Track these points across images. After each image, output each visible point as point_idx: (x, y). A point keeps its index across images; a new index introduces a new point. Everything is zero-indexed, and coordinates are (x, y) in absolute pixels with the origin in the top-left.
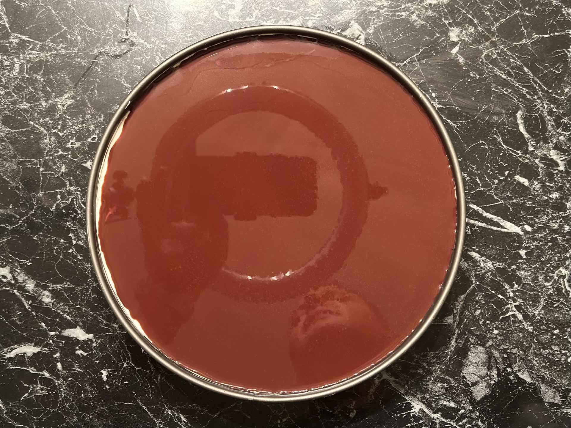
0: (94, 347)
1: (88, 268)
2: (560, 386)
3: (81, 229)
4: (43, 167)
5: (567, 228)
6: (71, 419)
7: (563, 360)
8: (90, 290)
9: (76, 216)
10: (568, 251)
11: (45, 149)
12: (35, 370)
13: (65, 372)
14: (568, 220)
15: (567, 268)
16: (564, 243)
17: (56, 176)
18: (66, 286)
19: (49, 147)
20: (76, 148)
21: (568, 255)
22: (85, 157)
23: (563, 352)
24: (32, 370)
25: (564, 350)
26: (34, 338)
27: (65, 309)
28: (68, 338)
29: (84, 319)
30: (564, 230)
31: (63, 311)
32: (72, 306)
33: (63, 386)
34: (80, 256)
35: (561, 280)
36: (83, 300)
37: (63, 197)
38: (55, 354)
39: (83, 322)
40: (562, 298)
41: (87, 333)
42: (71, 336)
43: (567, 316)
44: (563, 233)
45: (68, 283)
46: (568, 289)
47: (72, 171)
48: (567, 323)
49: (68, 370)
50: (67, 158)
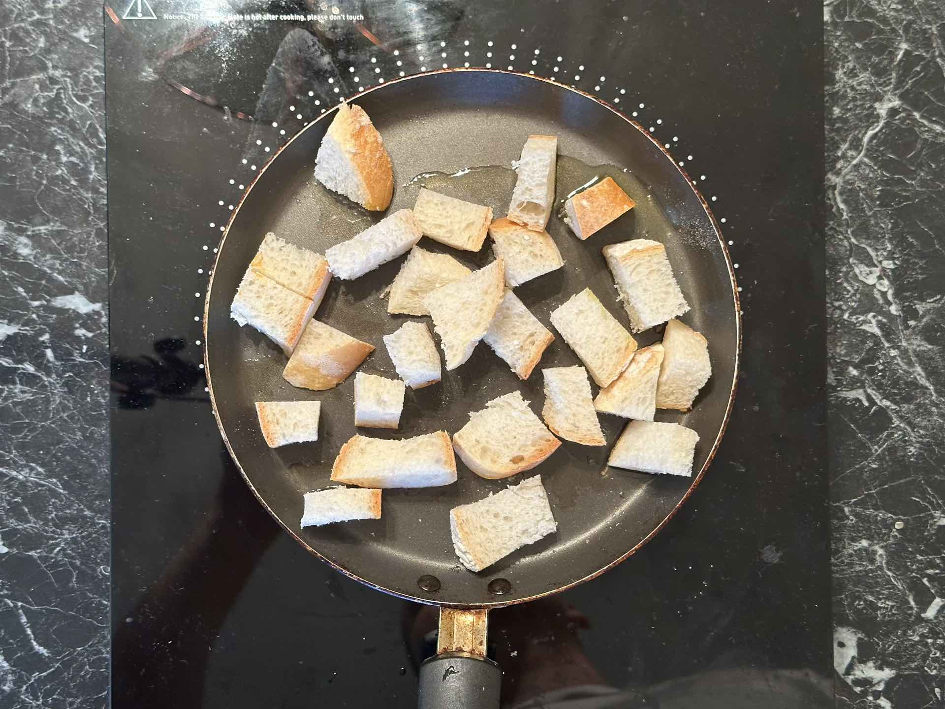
0: (103, 324)
1: (87, 198)
2: (833, 358)
3: (73, 136)
4: (10, 41)
5: (837, 111)
6: (72, 436)
7: (836, 316)
8: (93, 233)
9: (64, 117)
10: (838, 148)
11: (12, 11)
12: (11, 361)
13: (57, 363)
14: (838, 98)
15: (838, 173)
16: (833, 134)
17: (32, 54)
18: (55, 228)
19: (19, 9)
20: (61, 9)
21: (839, 154)
22: (75, 23)
23: (837, 304)
24: (7, 362)
25: (837, 300)
26: (8, 311)
27: (54, 264)
28: (62, 311)
29: (84, 278)
30: (832, 114)
31: (52, 267)
32: (66, 260)
33: (58, 386)
34: (75, 180)
35: (830, 193)
36: (82, 251)
37: (43, 87)
38: (41, 336)
39: (83, 284)
40: (832, 220)
41: (91, 302)
42: (67, 307)
43: (840, 248)
44: (831, 119)
45: (58, 224)
46: (842, 206)
47: (55, 44)
48: (841, 259)
49: (63, 360)
50: (46, 25)
